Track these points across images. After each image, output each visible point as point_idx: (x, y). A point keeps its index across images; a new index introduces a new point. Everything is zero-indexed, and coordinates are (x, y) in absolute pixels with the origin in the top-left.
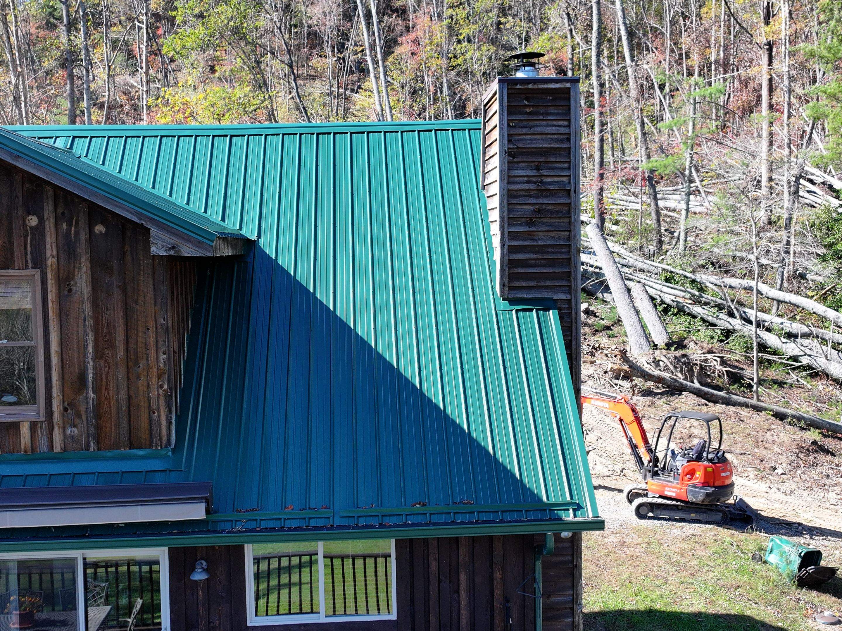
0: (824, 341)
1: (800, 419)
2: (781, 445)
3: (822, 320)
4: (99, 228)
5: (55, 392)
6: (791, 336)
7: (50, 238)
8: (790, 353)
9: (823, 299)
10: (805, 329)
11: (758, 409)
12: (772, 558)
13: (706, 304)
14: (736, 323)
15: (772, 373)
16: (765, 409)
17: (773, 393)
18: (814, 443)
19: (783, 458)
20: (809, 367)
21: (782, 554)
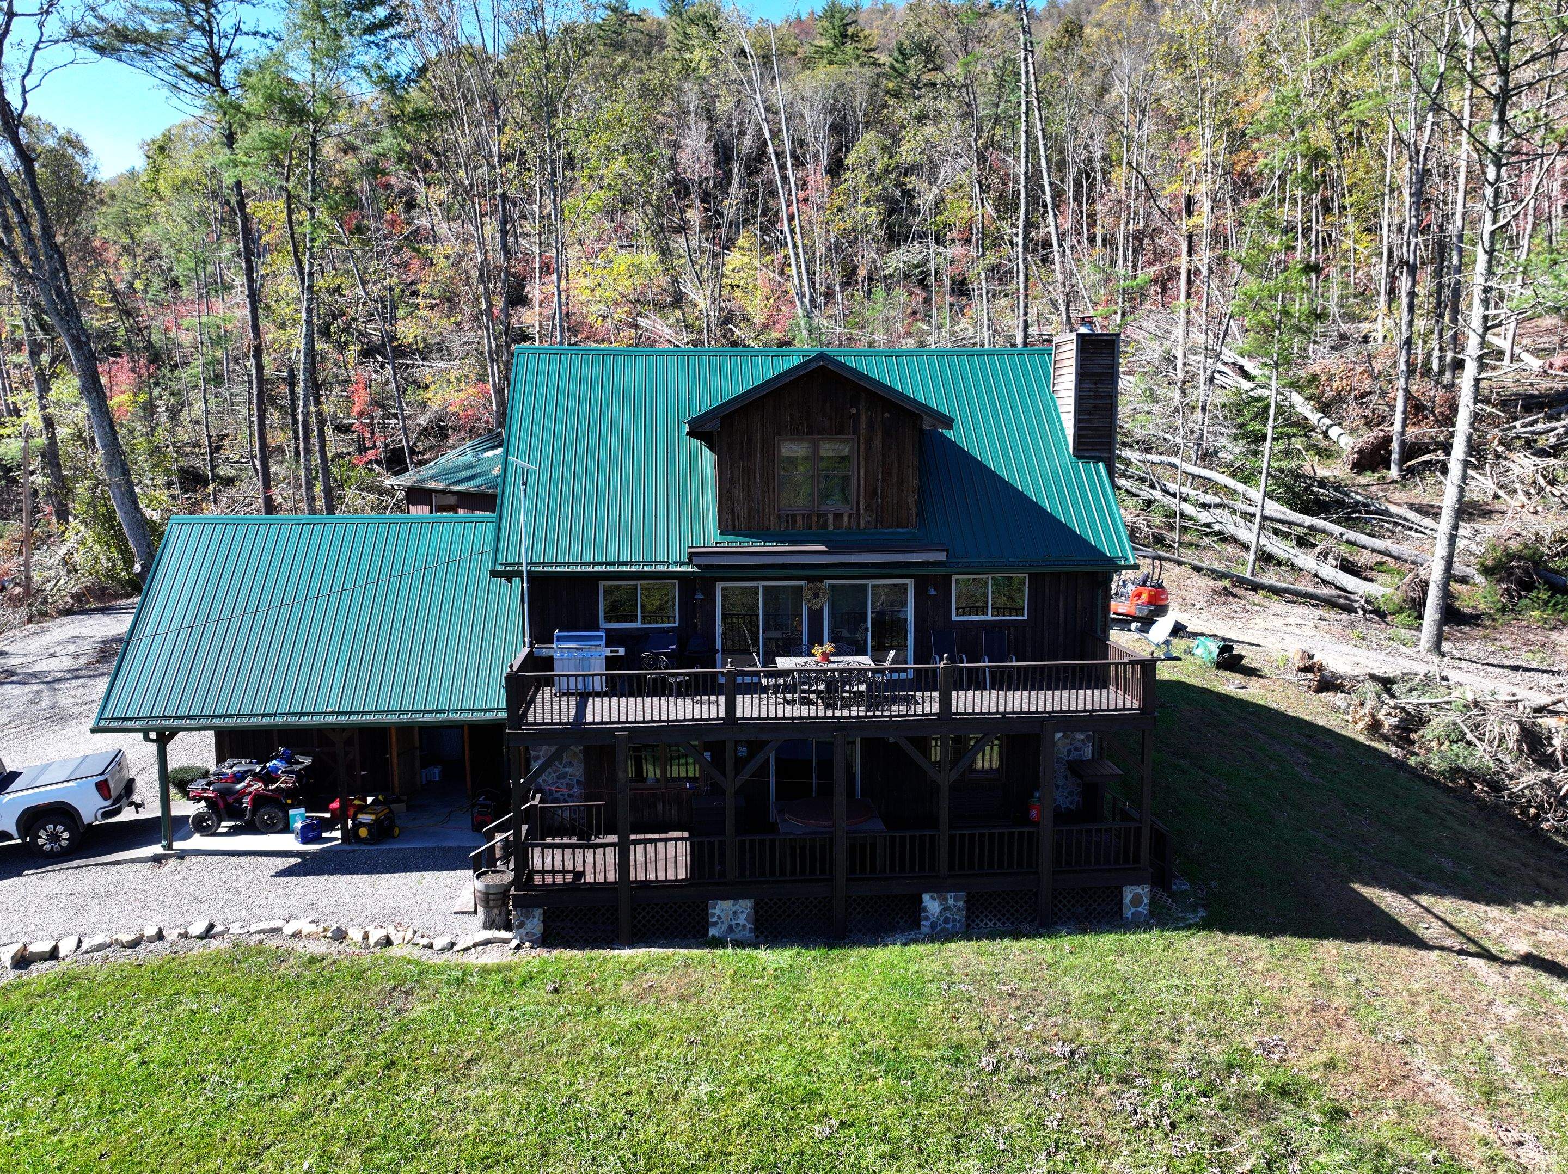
0: (1234, 512)
1: (1213, 571)
2: (1198, 588)
3: (1233, 493)
4: (887, 415)
5: (862, 499)
6: (1205, 506)
7: (863, 419)
8: (1204, 521)
9: (1233, 475)
10: (1218, 500)
11: (1179, 563)
12: (1198, 652)
13: (1130, 477)
14: (1157, 494)
15: (1187, 538)
16: (1185, 563)
17: (1190, 553)
18: (1225, 588)
19: (1200, 598)
20: (1220, 533)
21: (1206, 647)
